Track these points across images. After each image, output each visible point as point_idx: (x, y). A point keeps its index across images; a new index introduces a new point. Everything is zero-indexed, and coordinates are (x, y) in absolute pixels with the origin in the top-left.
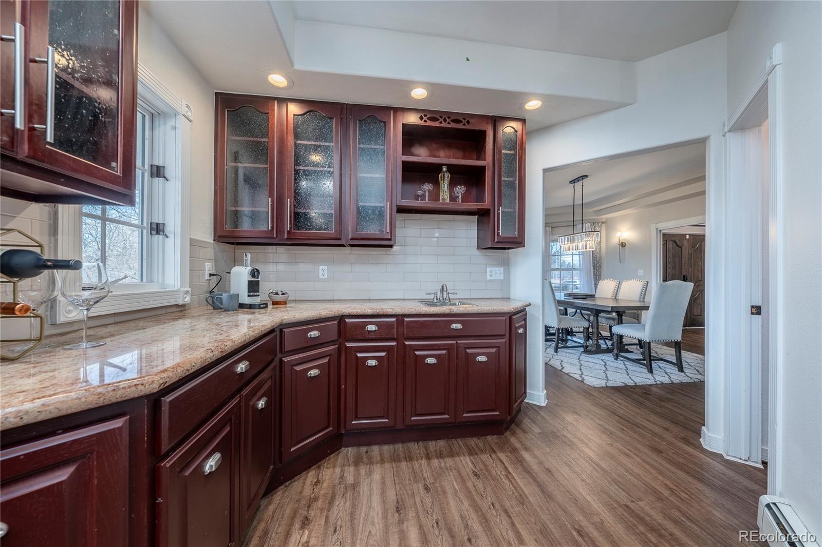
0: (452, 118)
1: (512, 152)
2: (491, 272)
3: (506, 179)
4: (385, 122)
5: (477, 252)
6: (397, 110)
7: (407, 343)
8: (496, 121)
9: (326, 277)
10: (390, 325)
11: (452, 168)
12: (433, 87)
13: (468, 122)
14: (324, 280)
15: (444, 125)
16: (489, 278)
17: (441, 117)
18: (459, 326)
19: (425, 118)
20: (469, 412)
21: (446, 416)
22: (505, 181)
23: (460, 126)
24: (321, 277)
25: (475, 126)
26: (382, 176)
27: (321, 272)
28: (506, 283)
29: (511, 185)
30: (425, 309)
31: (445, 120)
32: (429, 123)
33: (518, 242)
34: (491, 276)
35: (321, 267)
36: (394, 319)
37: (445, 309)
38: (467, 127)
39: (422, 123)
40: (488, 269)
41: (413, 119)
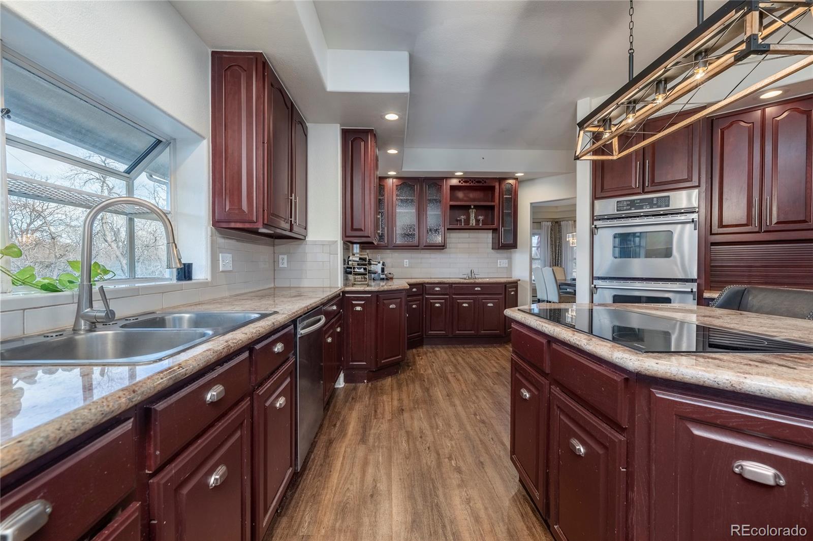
0: (476, 180)
1: (510, 196)
2: (500, 262)
3: (507, 211)
4: (441, 186)
5: (492, 251)
6: (447, 178)
7: (454, 296)
8: (501, 180)
9: (408, 266)
10: (446, 288)
11: (476, 207)
12: (465, 173)
13: (485, 182)
14: (407, 267)
15: (472, 184)
16: (499, 266)
17: (470, 180)
18: (479, 289)
19: (462, 182)
20: (484, 330)
21: (473, 332)
22: (505, 212)
23: (481, 184)
24: (405, 266)
25: (489, 184)
26: (440, 213)
27: (405, 263)
28: (510, 268)
29: (509, 214)
30: (462, 281)
31: (472, 182)
32: (464, 184)
33: (514, 246)
34: (500, 265)
35: (405, 261)
36: (448, 285)
37: (472, 281)
38: (485, 185)
39: (460, 184)
40: (498, 261)
41: (454, 182)
